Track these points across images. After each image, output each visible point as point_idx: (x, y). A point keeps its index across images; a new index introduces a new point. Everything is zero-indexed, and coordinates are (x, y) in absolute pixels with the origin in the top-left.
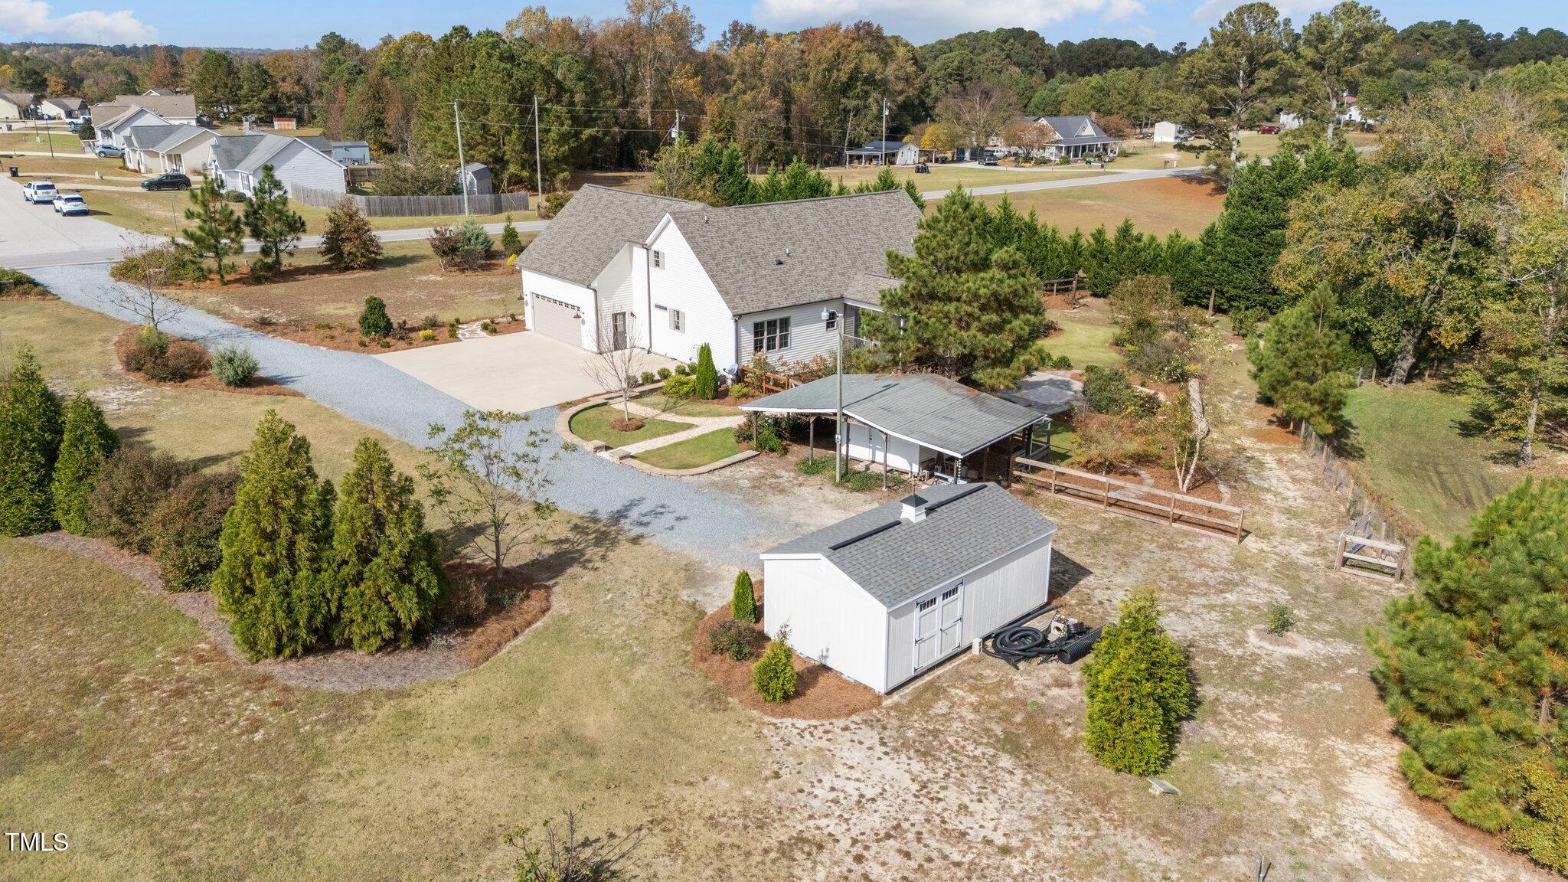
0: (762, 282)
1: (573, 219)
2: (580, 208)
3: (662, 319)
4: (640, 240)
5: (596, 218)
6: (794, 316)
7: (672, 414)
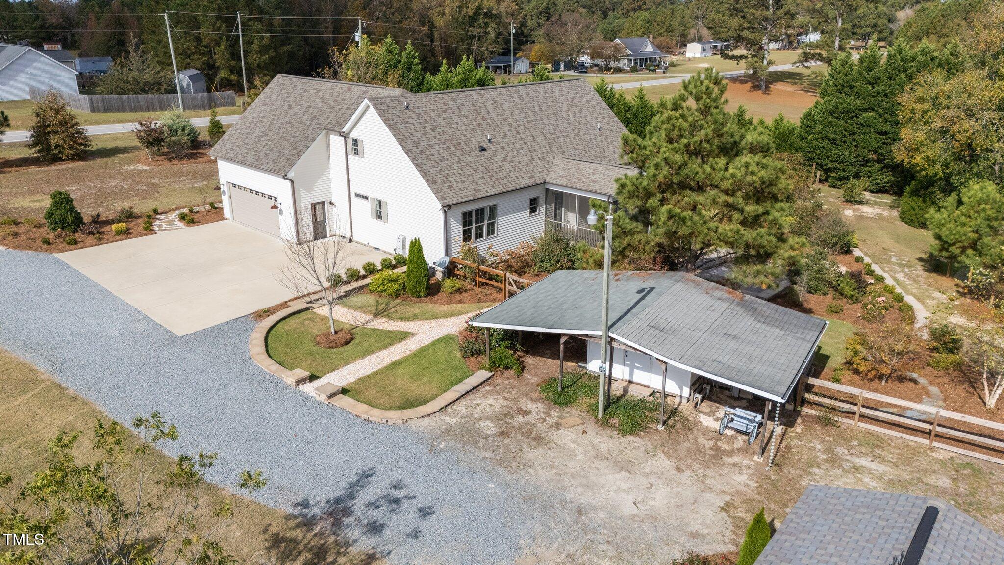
0: (468, 170)
1: (267, 109)
2: (274, 97)
3: (363, 209)
4: (337, 127)
5: (290, 107)
6: (501, 204)
7: (384, 320)
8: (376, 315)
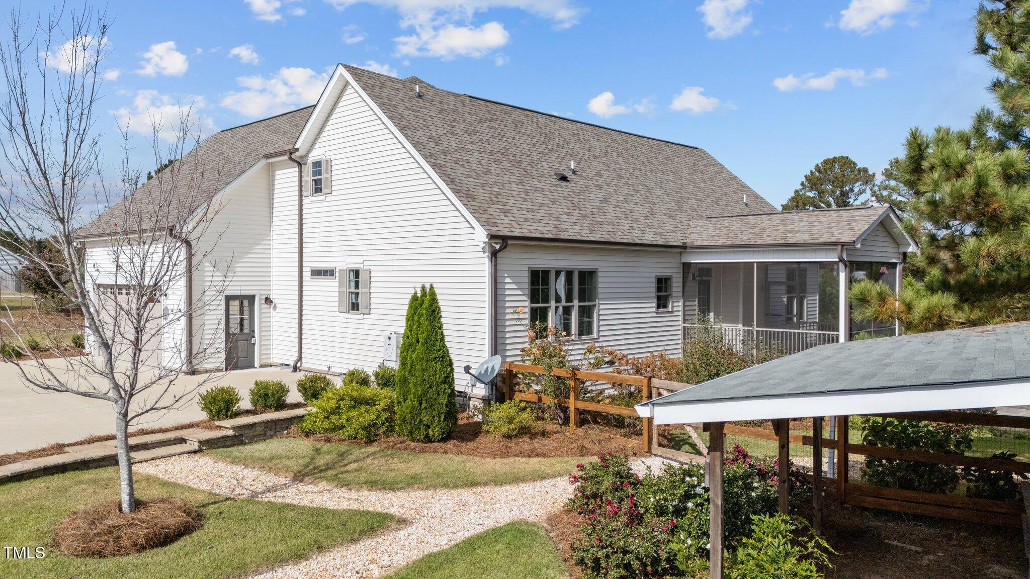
0: (539, 198)
3: (325, 298)
7: (323, 485)
8: (299, 477)
